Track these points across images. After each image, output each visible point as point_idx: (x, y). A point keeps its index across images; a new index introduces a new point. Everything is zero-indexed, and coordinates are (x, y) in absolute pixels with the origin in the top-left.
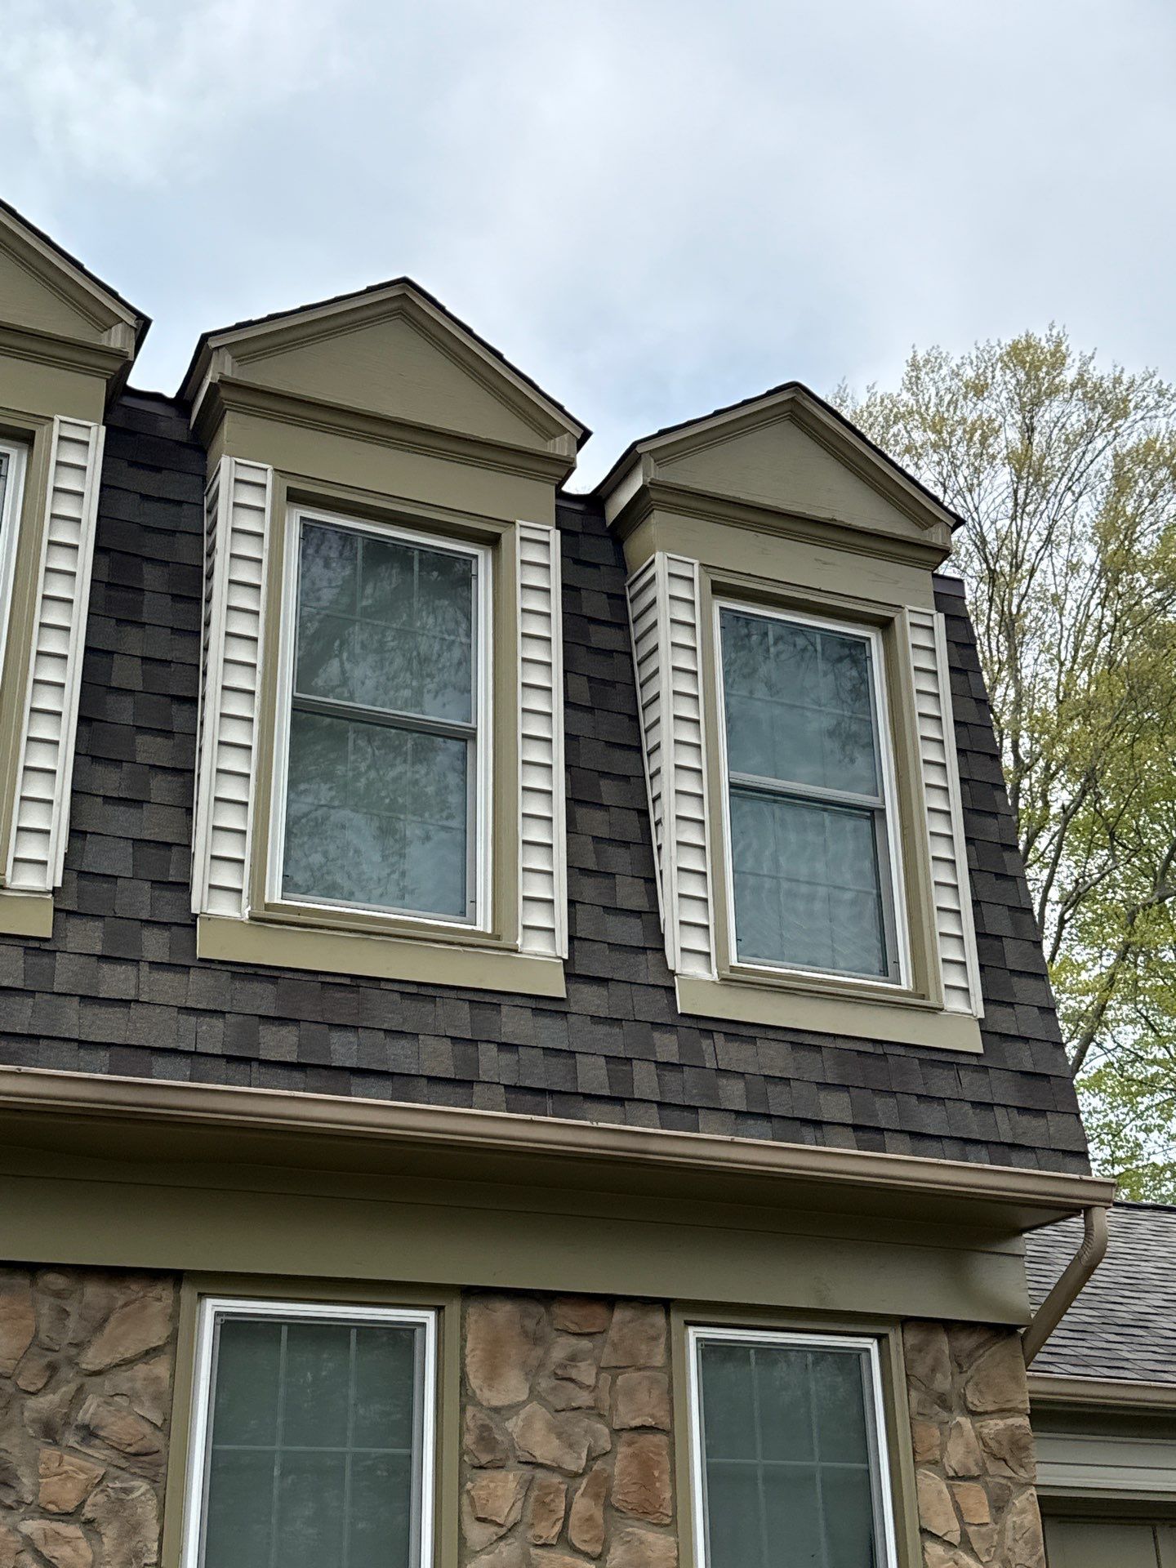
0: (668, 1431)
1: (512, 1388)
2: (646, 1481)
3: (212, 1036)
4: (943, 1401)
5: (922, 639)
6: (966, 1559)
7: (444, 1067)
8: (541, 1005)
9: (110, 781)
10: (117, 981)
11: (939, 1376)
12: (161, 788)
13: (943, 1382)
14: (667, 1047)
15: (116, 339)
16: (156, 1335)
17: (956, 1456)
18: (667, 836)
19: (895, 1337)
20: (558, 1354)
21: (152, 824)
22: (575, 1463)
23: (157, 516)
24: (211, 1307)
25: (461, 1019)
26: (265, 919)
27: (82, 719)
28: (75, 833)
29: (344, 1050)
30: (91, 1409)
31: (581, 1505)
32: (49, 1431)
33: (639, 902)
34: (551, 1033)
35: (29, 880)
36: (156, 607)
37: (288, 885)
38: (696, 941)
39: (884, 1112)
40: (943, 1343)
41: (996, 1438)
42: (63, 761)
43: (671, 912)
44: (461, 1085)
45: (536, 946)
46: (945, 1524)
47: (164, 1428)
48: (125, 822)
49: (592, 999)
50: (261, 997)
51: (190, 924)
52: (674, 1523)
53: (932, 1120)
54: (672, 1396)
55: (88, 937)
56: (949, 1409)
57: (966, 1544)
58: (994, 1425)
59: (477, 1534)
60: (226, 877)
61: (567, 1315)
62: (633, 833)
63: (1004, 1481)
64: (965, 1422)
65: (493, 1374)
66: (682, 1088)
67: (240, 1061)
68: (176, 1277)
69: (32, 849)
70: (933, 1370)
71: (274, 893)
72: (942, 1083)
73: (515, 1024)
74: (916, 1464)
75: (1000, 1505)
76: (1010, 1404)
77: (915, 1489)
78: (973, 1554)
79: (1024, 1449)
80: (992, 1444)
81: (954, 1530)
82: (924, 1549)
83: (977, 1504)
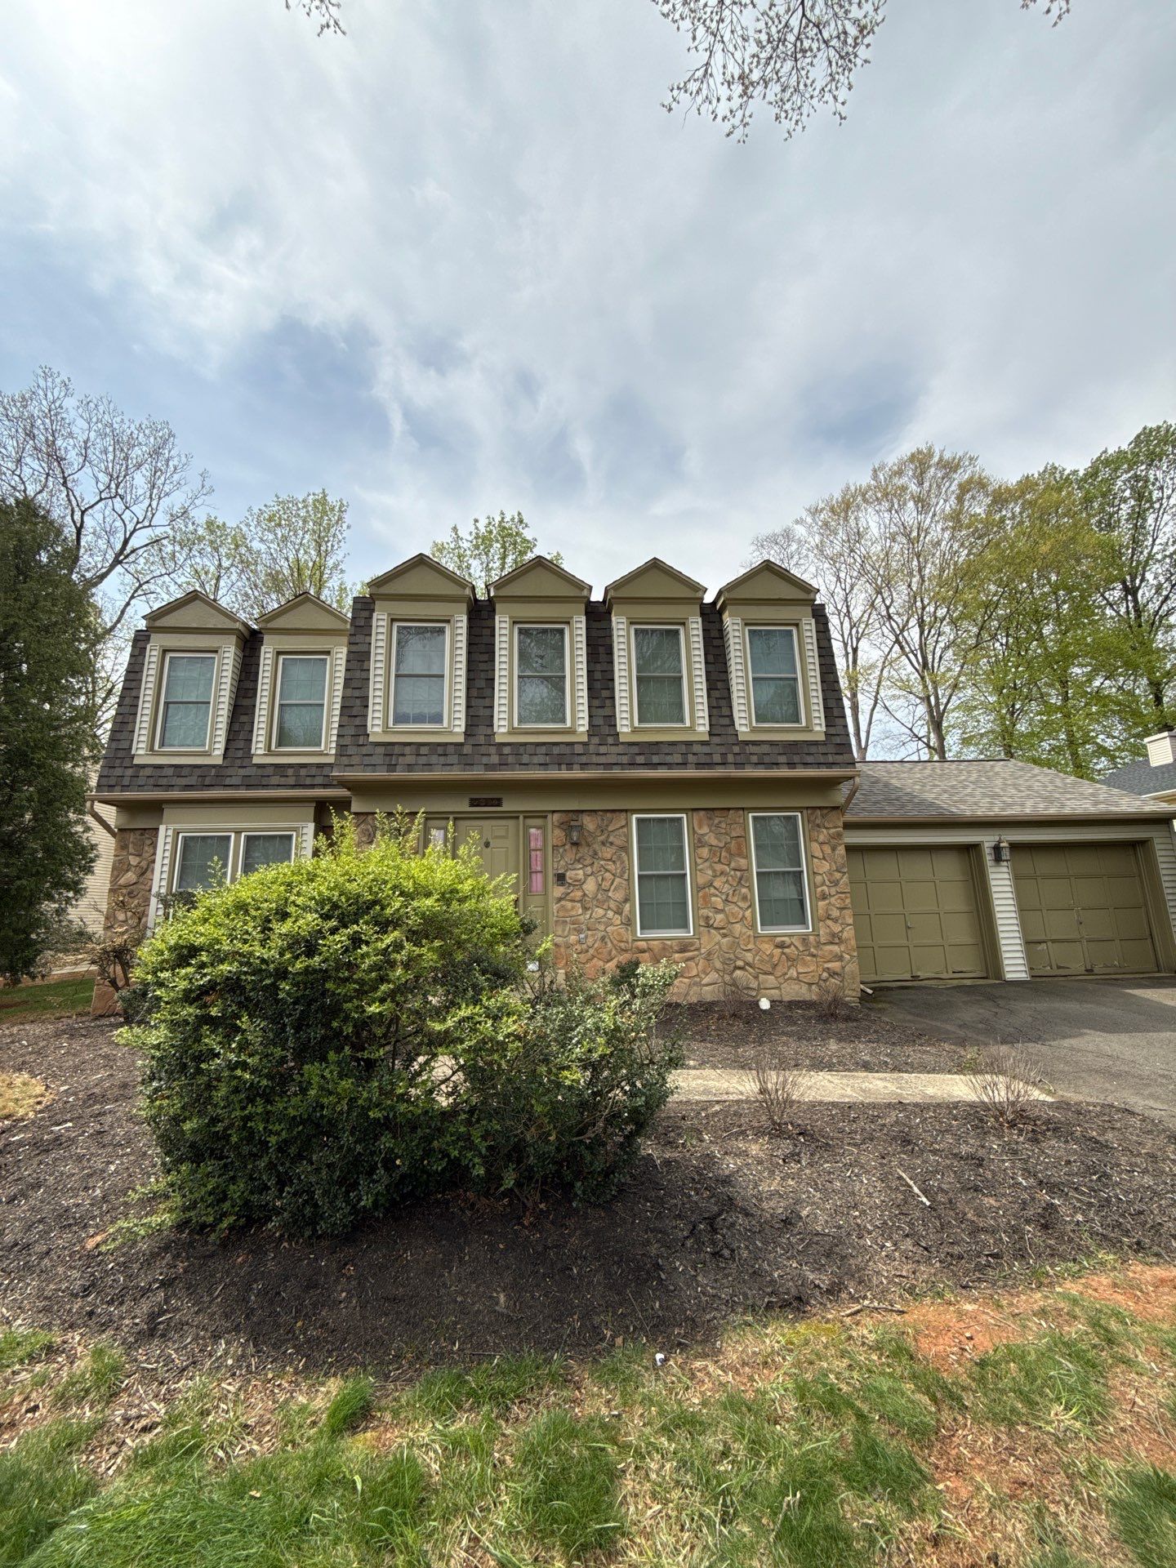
0: (745, 837)
1: (705, 830)
2: (739, 848)
3: (625, 760)
4: (818, 826)
5: (808, 627)
7: (680, 761)
8: (703, 743)
9: (596, 703)
10: (603, 749)
12: (608, 702)
13: (818, 821)
14: (736, 749)
15: (585, 593)
16: (623, 823)
17: (822, 838)
18: (735, 695)
19: (805, 811)
20: (716, 821)
21: (607, 712)
22: (722, 845)
23: (601, 633)
24: (634, 816)
25: (683, 749)
26: (635, 731)
27: (589, 689)
28: (590, 716)
29: (655, 759)
30: (611, 839)
31: (724, 854)
32: (603, 843)
33: (728, 713)
34: (706, 749)
35: (582, 729)
36: (603, 657)
37: (640, 721)
38: (744, 722)
39: (796, 759)
40: (818, 812)
41: (833, 833)
42: (585, 701)
43: (736, 715)
44: (684, 765)
45: (701, 729)
46: (819, 854)
47: (627, 842)
48: (601, 712)
49: (716, 740)
50: (636, 750)
51: (618, 734)
52: (747, 857)
53: (810, 759)
54: (745, 829)
55: (596, 740)
56: (820, 828)
57: (824, 858)
58: (832, 831)
59: (699, 861)
60: (625, 722)
61: (717, 813)
62: (726, 695)
63: (835, 843)
64: (825, 830)
65: (700, 827)
66: (739, 759)
67: (633, 765)
68: (626, 811)
69: (581, 722)
71: (636, 724)
72: (813, 749)
73: (696, 748)
74: (810, 841)
75: (834, 849)
76: (837, 825)
77: (807, 847)
78: (826, 861)
79: (841, 836)
80: (832, 835)
81: (821, 856)
82: (812, 861)
83: (827, 849)
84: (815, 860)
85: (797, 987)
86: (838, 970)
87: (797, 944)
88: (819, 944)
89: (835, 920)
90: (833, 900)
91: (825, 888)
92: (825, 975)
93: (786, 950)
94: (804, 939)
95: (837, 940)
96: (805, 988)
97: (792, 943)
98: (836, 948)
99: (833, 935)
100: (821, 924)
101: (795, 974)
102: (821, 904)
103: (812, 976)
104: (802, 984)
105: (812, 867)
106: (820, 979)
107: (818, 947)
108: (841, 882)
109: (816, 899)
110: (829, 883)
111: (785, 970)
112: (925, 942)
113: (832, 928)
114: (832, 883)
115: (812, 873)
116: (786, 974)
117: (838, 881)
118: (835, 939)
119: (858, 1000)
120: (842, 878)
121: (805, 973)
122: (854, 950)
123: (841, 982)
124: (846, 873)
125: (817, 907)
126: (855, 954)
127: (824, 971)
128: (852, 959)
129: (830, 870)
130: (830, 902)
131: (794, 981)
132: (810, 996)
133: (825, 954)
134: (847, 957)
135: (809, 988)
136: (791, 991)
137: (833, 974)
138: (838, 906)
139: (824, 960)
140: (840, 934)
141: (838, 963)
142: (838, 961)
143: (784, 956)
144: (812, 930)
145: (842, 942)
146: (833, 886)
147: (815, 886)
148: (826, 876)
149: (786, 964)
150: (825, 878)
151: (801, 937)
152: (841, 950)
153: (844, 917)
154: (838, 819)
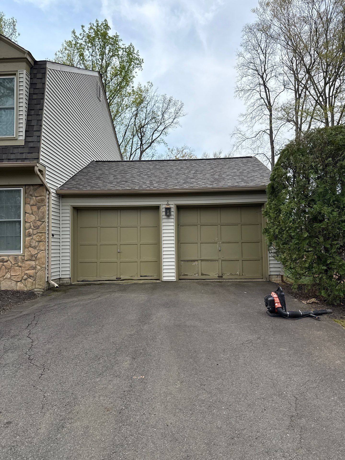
5: (21, 76)
6: (32, 215)
11: (30, 192)
17: (32, 202)
19: (25, 187)
40: (32, 187)
41: (39, 200)
46: (29, 211)
56: (32, 196)
57: (32, 214)
63: (39, 205)
64: (34, 198)
70: (30, 191)
74: (25, 204)
75: (39, 208)
76: (42, 195)
77: (24, 207)
78: (33, 215)
79: (43, 201)
80: (38, 201)
81: (31, 212)
82: (25, 215)
83: (35, 208)
84: (27, 215)
85: (9, 283)
86: (32, 275)
87: (11, 260)
88: (23, 261)
89: (35, 248)
90: (34, 237)
91: (31, 230)
92: (25, 277)
93: (5, 264)
94: (16, 258)
95: (34, 259)
96: (14, 283)
97: (9, 260)
98: (33, 263)
99: (32, 256)
100: (26, 249)
101: (9, 276)
102: (27, 239)
103: (18, 277)
104: (13, 281)
105: (26, 219)
106: (22, 279)
107: (23, 262)
108: (40, 227)
109: (25, 236)
110: (33, 227)
111: (4, 274)
112: (127, 260)
113: (32, 252)
114: (35, 227)
115: (25, 221)
116: (5, 276)
117: (39, 226)
118: (33, 258)
119: (43, 290)
120: (41, 225)
121: (15, 276)
122: (43, 264)
123: (34, 281)
124: (44, 222)
125: (26, 240)
126: (43, 266)
127: (25, 275)
128: (41, 269)
129: (35, 220)
130: (32, 238)
131: (8, 280)
132: (16, 288)
133: (27, 266)
134: (39, 267)
135: (17, 283)
136: (6, 285)
137: (30, 277)
138: (37, 240)
139: (25, 269)
140: (36, 255)
141: (33, 271)
142: (33, 270)
143: (3, 267)
144: (22, 253)
145: (37, 260)
146: (35, 229)
147: (25, 229)
148: (32, 224)
149: (4, 271)
150: (32, 225)
151: (15, 257)
152: (36, 264)
153: (40, 246)
154: (43, 192)
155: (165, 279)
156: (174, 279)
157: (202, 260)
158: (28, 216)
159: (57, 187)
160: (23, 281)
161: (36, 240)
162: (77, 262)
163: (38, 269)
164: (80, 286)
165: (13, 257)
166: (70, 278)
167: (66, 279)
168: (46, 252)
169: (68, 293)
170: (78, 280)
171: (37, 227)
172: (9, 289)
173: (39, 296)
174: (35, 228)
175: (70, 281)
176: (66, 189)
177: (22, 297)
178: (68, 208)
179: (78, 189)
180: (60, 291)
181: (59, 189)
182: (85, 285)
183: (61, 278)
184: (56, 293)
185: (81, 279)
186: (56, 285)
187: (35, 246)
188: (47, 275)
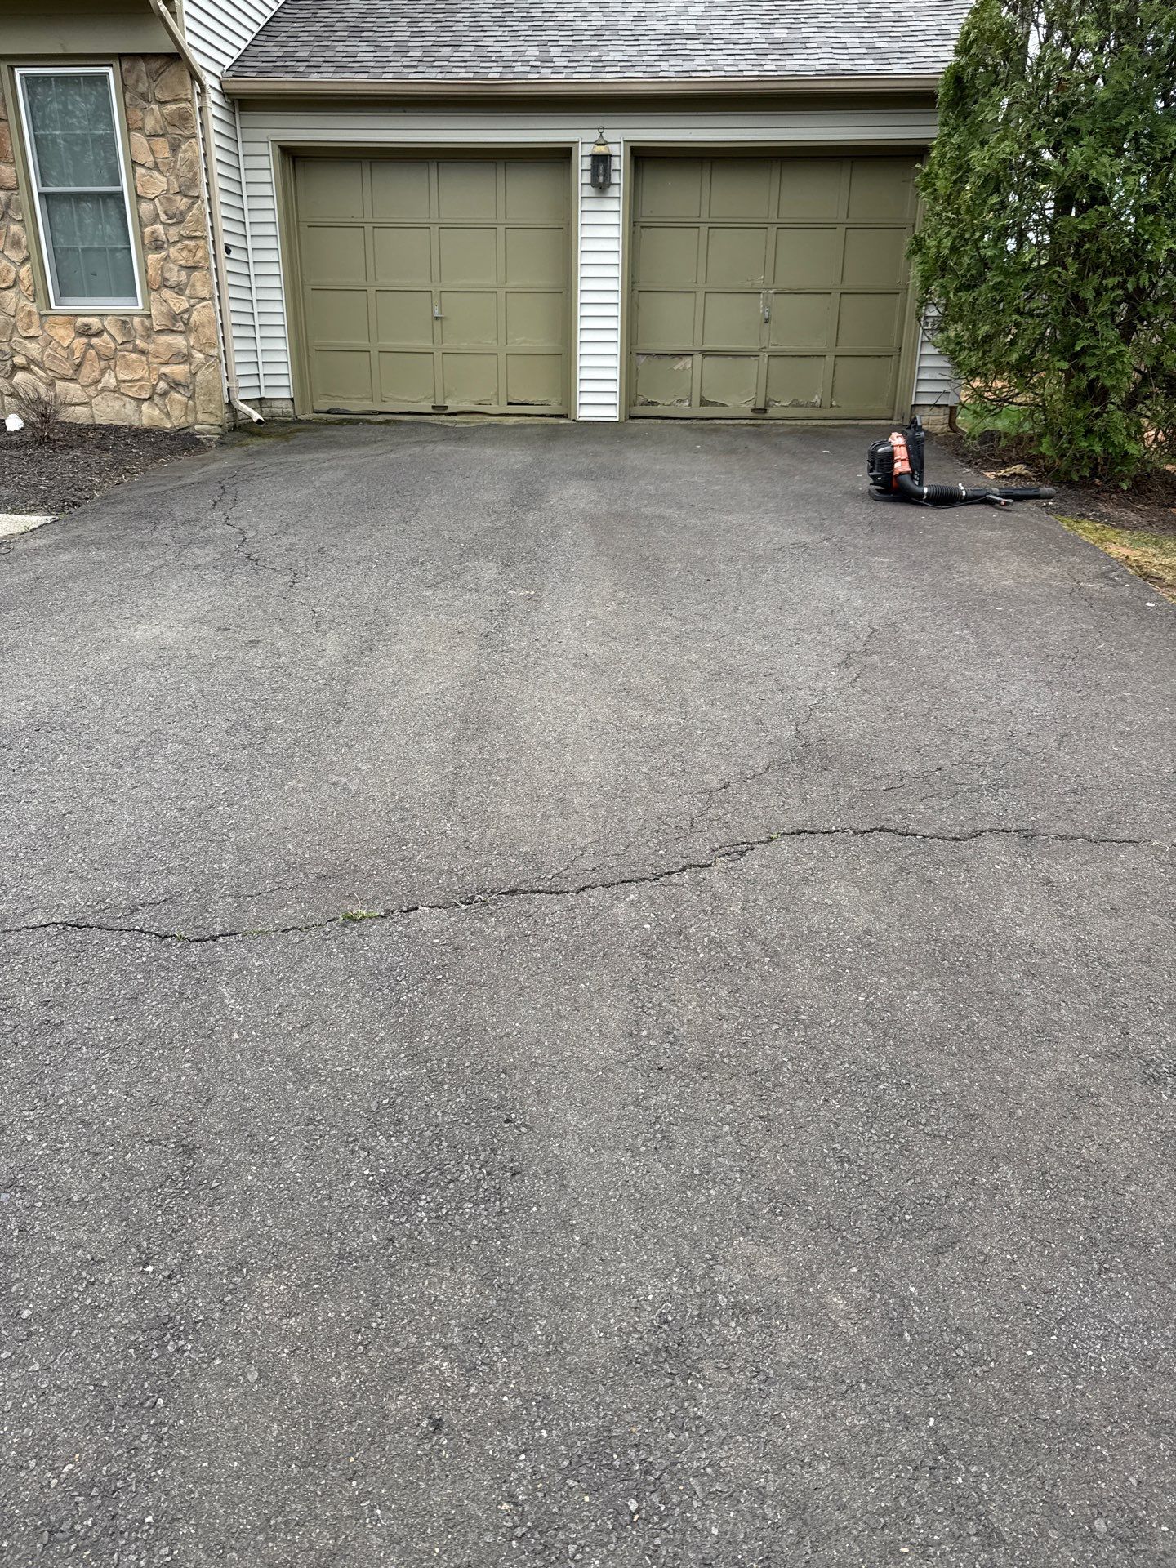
0: (12, 120)
4: (144, 97)
6: (156, 174)
11: (140, 84)
13: (142, 88)
17: (150, 125)
19: (119, 65)
40: (142, 66)
41: (171, 114)
46: (145, 157)
52: (19, 161)
54: (10, 102)
56: (147, 101)
57: (156, 167)
58: (171, 108)
63: (176, 136)
64: (155, 107)
70: (137, 81)
74: (129, 130)
75: (175, 149)
76: (178, 97)
77: (128, 142)
78: (160, 172)
79: (186, 119)
80: (169, 118)
81: (149, 160)
82: (134, 171)
83: (162, 147)
84: (140, 171)
85: (117, 404)
86: (180, 378)
87: (112, 330)
88: (149, 333)
89: (179, 289)
90: (173, 251)
91: (158, 226)
92: (162, 385)
93: (94, 341)
94: (125, 323)
95: (180, 327)
96: (131, 406)
97: (105, 329)
98: (179, 341)
99: (174, 317)
100: (154, 295)
101: (113, 382)
102: (152, 257)
103: (141, 387)
104: (128, 399)
105: (139, 185)
106: (154, 392)
107: (149, 336)
108: (188, 218)
109: (144, 249)
110: (166, 217)
111: (96, 375)
112: (464, 346)
113: (172, 304)
114: (171, 218)
115: (138, 196)
116: (99, 381)
117: (183, 214)
118: (178, 323)
119: (220, 430)
120: (190, 209)
121: (130, 381)
122: (212, 345)
123: (190, 398)
124: (197, 197)
125: (149, 264)
126: (213, 352)
127: (160, 379)
128: (208, 361)
129: (168, 191)
130: (168, 256)
131: (113, 394)
132: (140, 419)
133: (162, 350)
134: (198, 356)
135: (139, 406)
136: (109, 410)
137: (176, 385)
138: (183, 262)
139: (158, 360)
140: (186, 316)
141: (181, 366)
142: (180, 363)
143: (91, 351)
144: (141, 306)
145: (191, 330)
146: (173, 224)
147: (141, 224)
148: (161, 204)
149: (97, 365)
150: (159, 208)
151: (123, 318)
152: (189, 344)
153: (193, 285)
154: (182, 83)
155: (583, 413)
156: (612, 413)
157: (705, 354)
158: (144, 176)
159: (222, 68)
160: (156, 398)
161: (181, 262)
162: (308, 350)
163: (197, 361)
164: (323, 424)
165: (117, 321)
166: (292, 399)
167: (280, 402)
168: (214, 305)
169: (296, 441)
170: (317, 408)
171: (178, 215)
172: (120, 423)
173: (211, 447)
174: (170, 221)
175: (294, 408)
176: (254, 74)
177: (163, 445)
178: (263, 149)
179: (293, 75)
180: (269, 435)
181: (231, 74)
182: (341, 423)
183: (264, 398)
184: (260, 441)
185: (324, 404)
186: (256, 416)
187: (178, 285)
188: (226, 384)
